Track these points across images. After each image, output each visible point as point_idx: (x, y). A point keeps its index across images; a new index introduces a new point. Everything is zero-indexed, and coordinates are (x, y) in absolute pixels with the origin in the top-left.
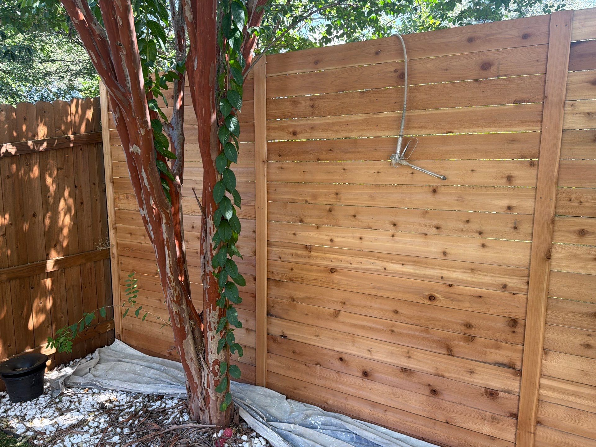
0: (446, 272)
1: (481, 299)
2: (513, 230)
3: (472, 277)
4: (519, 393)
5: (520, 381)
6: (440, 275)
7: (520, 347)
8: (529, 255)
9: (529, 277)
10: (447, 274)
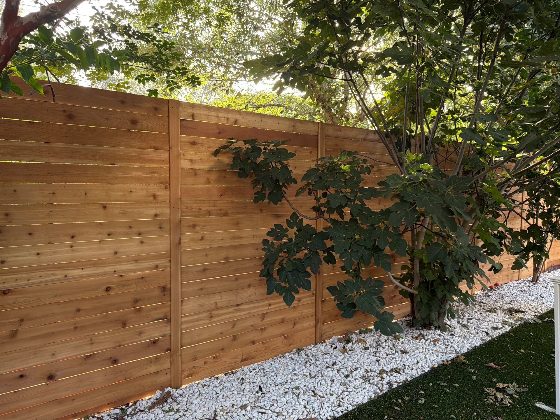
0: (117, 267)
1: (143, 280)
2: (159, 229)
3: (136, 266)
4: (171, 333)
5: (170, 325)
6: (114, 270)
7: (169, 303)
8: (169, 243)
9: (170, 257)
10: (118, 268)
